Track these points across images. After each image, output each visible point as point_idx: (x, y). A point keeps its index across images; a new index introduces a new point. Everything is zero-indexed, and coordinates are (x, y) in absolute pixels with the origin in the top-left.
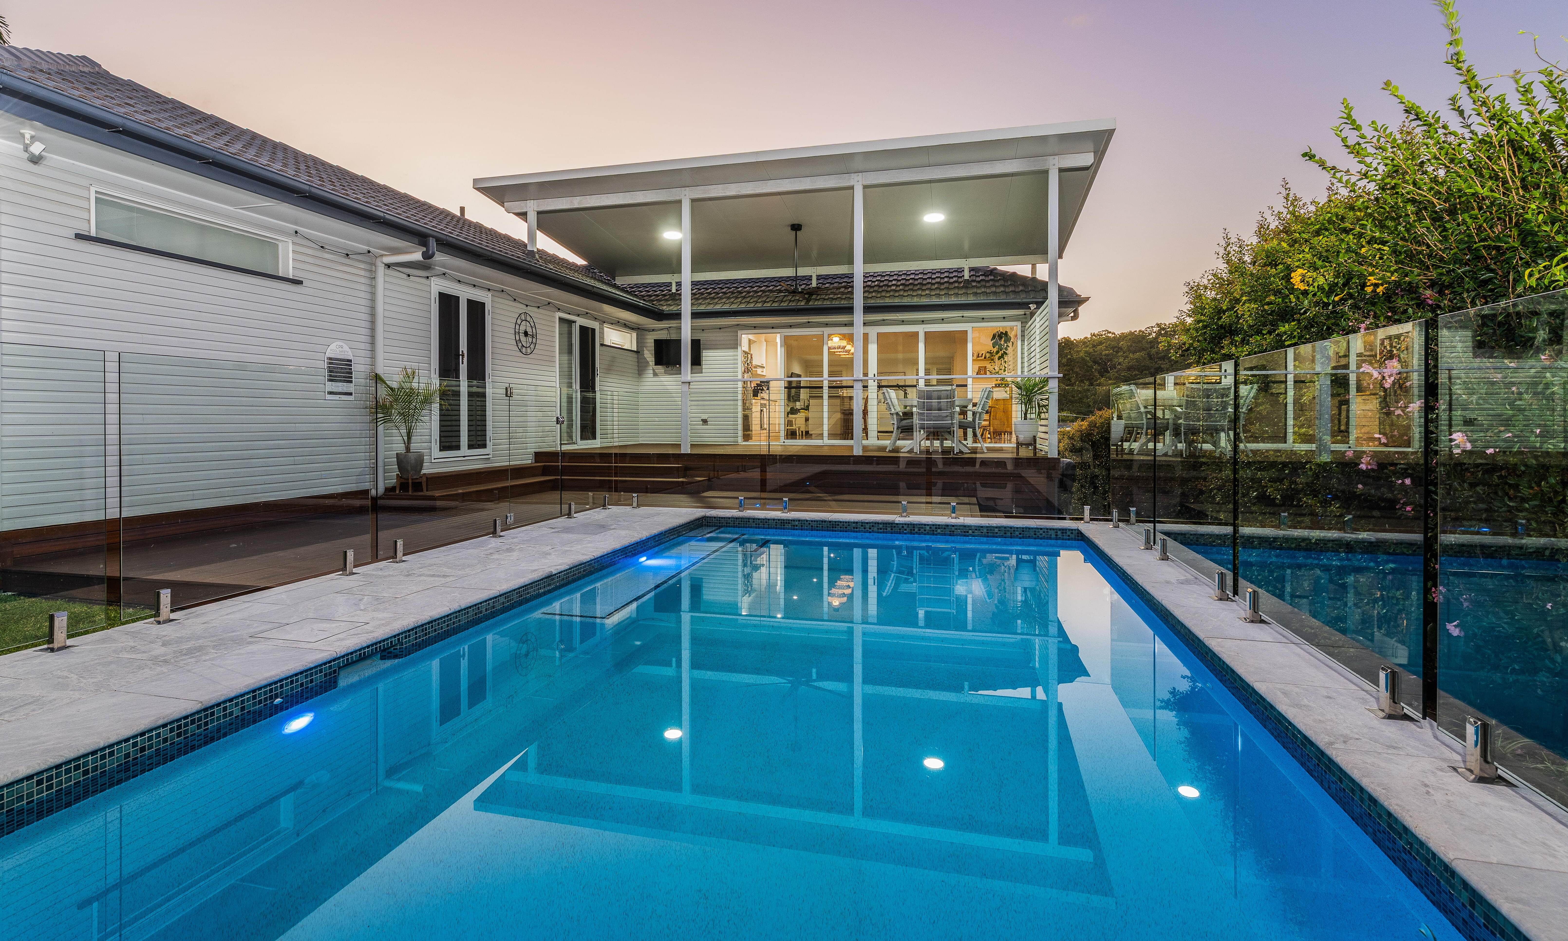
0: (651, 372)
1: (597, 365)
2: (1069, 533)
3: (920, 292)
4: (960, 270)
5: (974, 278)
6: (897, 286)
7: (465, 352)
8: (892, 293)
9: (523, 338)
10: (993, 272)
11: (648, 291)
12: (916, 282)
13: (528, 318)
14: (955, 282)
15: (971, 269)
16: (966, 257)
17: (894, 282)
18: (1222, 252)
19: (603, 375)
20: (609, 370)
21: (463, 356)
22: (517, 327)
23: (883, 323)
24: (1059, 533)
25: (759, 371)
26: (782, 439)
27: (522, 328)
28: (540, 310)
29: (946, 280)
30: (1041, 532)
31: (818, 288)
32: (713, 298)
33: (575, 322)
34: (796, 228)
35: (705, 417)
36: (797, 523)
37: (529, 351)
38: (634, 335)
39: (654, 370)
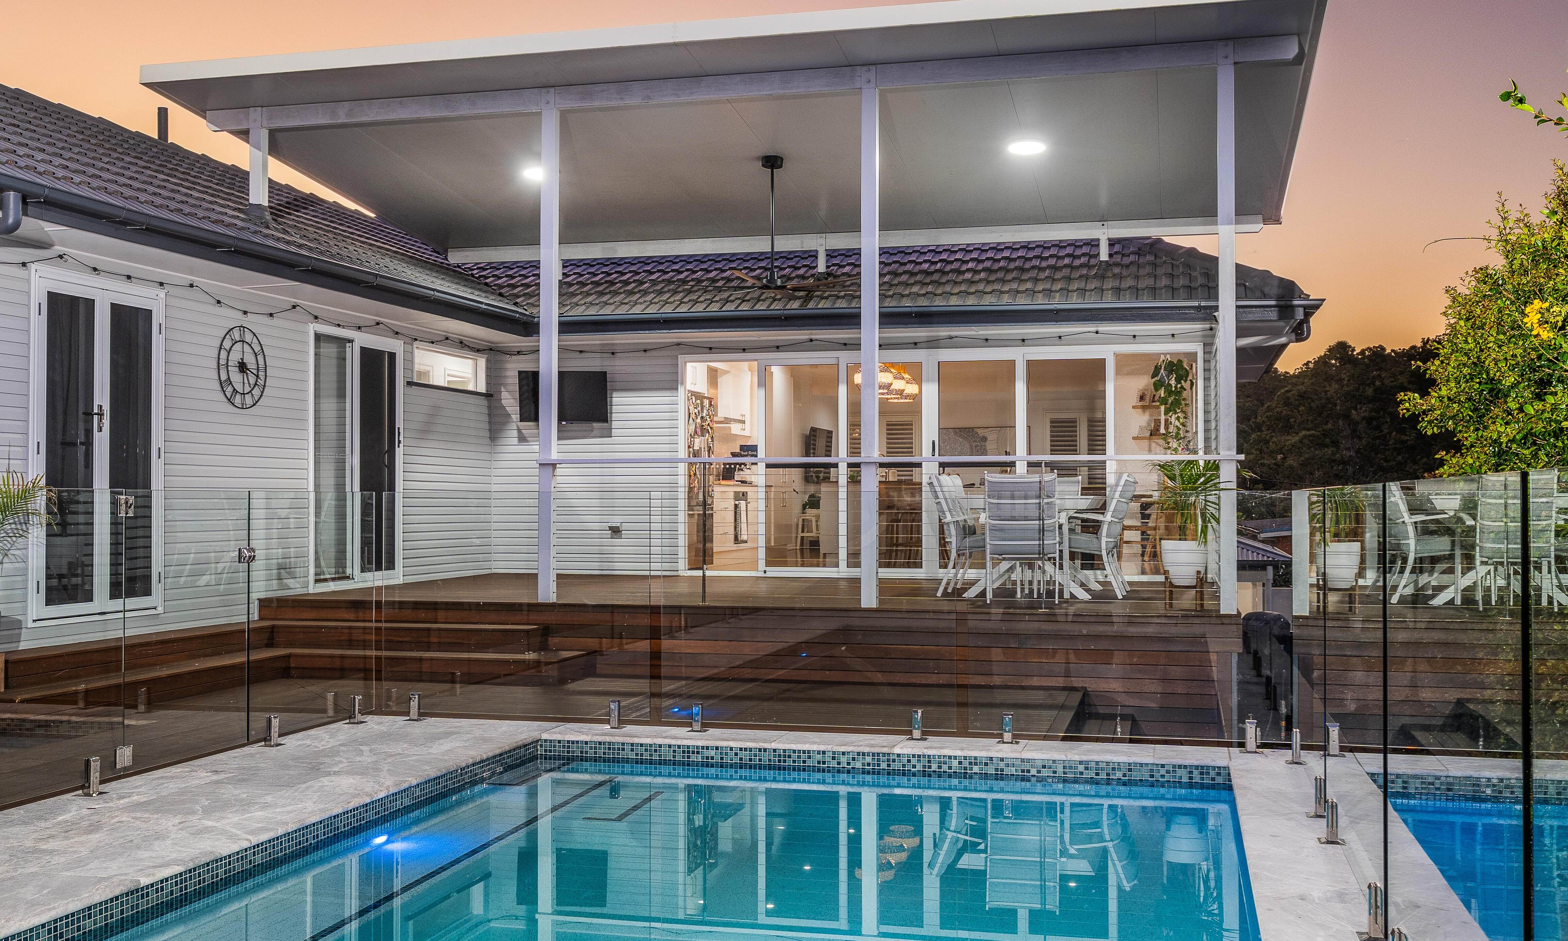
0: (515, 433)
1: (399, 423)
2: (1213, 773)
3: (1014, 286)
4: (1094, 244)
5: (1117, 259)
6: (975, 272)
7: (107, 408)
8: (963, 288)
9: (236, 377)
10: (1155, 246)
11: (512, 277)
12: (1012, 266)
13: (248, 337)
14: (1082, 266)
15: (1112, 243)
16: (1103, 219)
17: (971, 265)
18: (1494, 234)
19: (409, 442)
20: (426, 431)
21: (101, 415)
22: (223, 354)
23: (951, 343)
24: (1196, 773)
25: (735, 429)
26: (762, 564)
27: (235, 357)
28: (275, 322)
29: (1067, 261)
30: (1163, 771)
31: (829, 274)
32: (631, 293)
33: (351, 341)
34: (772, 162)
35: (616, 521)
36: (712, 753)
37: (249, 400)
38: (482, 362)
39: (519, 430)
